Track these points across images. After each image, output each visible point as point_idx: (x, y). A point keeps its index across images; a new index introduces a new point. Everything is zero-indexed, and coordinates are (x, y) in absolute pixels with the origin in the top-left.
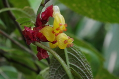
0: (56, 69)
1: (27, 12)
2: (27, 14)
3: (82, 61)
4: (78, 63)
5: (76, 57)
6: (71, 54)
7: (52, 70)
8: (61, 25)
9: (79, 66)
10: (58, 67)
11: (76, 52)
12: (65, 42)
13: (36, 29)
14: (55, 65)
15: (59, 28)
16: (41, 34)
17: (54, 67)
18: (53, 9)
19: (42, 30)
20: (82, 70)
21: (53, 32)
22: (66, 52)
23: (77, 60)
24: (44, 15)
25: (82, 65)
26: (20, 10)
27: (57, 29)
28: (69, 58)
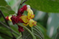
0: (26, 37)
1: (7, 8)
2: (7, 9)
3: (40, 33)
4: (38, 34)
5: (37, 31)
6: (35, 29)
7: (24, 37)
8: (32, 15)
9: (39, 35)
10: (28, 36)
11: (37, 28)
12: (33, 23)
13: (17, 17)
14: (26, 35)
15: (31, 16)
16: (21, 19)
17: (25, 36)
18: (27, 6)
19: (21, 17)
20: (40, 37)
21: (27, 18)
22: (32, 28)
23: (38, 32)
24: (22, 10)
25: (40, 35)
26: (3, 7)
27: (30, 17)
28: (33, 31)
